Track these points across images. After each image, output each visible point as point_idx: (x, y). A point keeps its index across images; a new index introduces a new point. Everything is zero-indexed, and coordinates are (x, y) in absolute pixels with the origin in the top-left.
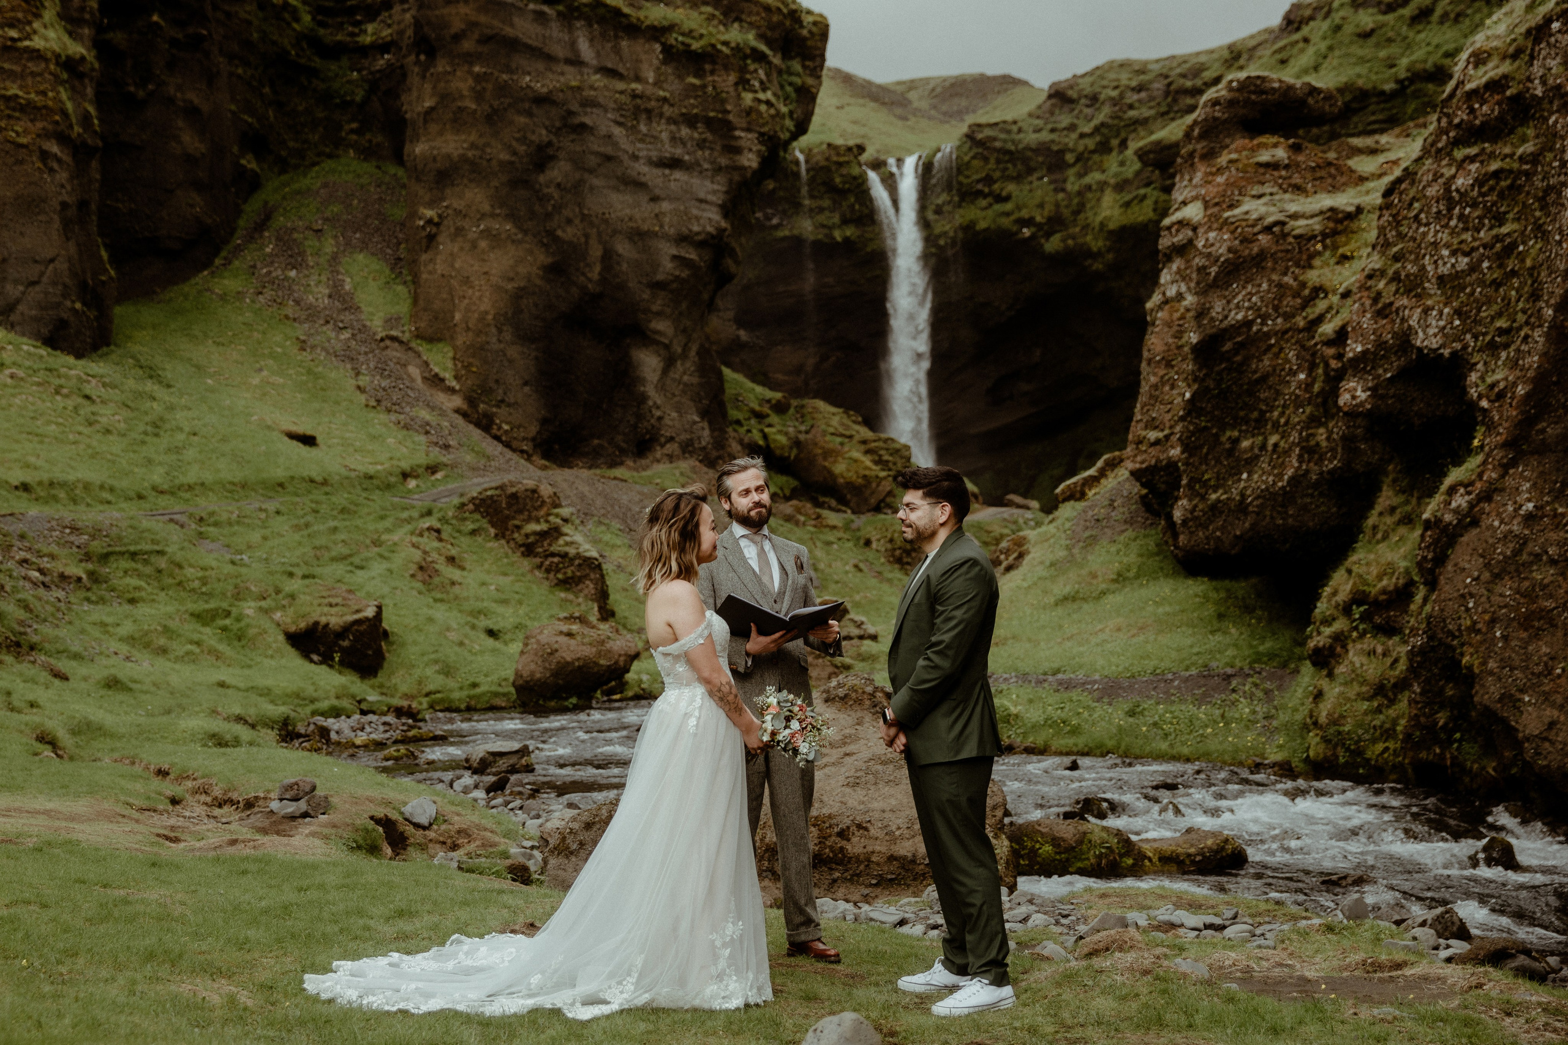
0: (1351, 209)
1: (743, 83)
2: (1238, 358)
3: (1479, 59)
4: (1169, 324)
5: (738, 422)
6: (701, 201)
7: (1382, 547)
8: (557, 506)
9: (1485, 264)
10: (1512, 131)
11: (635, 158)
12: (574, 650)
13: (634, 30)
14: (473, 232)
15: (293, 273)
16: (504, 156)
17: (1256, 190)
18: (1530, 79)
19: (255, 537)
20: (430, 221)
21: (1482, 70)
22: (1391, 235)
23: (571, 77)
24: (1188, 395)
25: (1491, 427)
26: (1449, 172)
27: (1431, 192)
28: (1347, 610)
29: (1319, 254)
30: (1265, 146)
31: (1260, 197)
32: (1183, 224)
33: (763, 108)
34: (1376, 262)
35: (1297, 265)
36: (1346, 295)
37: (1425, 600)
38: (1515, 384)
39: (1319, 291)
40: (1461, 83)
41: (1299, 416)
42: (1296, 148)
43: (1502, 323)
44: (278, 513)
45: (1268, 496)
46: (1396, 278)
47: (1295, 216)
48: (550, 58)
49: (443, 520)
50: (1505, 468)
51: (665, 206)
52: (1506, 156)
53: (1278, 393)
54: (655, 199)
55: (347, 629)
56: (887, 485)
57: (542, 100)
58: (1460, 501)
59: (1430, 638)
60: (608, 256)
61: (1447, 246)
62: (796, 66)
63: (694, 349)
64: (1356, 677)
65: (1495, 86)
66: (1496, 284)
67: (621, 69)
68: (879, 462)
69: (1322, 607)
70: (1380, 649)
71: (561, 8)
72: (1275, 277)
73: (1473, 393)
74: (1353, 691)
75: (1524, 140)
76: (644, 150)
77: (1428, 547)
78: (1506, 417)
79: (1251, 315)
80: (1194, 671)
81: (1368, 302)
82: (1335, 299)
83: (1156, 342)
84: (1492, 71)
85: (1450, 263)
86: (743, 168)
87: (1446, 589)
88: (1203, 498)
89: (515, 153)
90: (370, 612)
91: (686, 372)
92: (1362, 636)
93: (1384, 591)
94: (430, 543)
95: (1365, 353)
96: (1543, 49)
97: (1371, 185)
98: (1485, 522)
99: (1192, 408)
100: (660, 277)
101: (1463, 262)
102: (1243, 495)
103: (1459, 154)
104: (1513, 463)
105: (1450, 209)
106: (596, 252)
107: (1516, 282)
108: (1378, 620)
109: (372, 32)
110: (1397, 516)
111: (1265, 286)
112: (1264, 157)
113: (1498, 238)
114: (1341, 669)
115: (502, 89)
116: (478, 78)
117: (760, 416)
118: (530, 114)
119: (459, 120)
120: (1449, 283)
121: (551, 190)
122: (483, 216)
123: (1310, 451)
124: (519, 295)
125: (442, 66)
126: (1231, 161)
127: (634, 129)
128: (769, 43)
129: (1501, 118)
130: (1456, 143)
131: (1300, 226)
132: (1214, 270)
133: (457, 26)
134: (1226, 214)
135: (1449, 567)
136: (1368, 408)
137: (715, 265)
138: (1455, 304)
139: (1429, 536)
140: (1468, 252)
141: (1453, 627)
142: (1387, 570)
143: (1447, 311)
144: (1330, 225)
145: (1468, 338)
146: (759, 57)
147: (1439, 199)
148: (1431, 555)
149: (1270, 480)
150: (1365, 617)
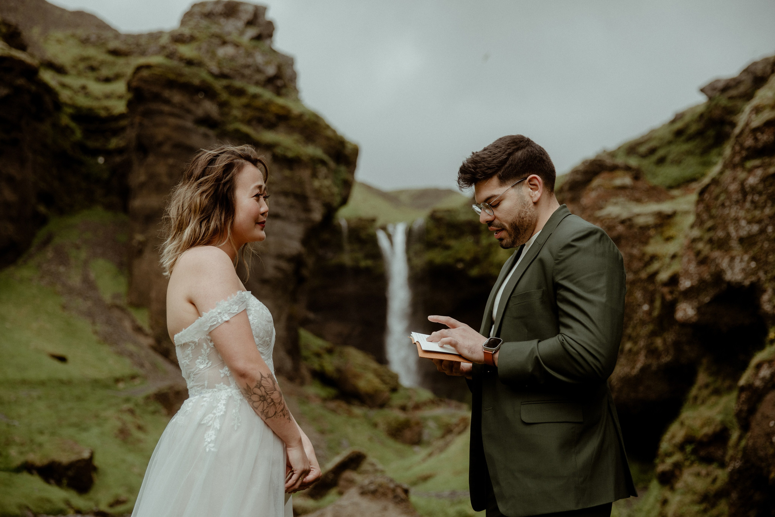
0: (670, 212)
1: (314, 175)
3: (757, 110)
5: (306, 359)
6: (290, 237)
7: (702, 408)
9: (770, 229)
15: (62, 269)
17: (614, 200)
19: (23, 411)
20: (140, 243)
21: (760, 116)
22: (705, 216)
26: (742, 175)
27: (733, 187)
28: (681, 447)
29: (652, 237)
30: (618, 177)
31: (616, 204)
33: (325, 190)
34: (696, 233)
35: (640, 243)
36: (674, 257)
37: (740, 438)
39: (654, 258)
40: (747, 124)
41: (645, 331)
42: (636, 179)
44: (39, 398)
45: (626, 380)
46: (710, 241)
47: (638, 215)
49: (137, 405)
51: (272, 239)
53: (630, 319)
55: (72, 465)
56: (387, 394)
58: (765, 372)
61: (745, 218)
62: (343, 168)
63: (284, 317)
64: (689, 490)
65: (770, 124)
68: (384, 382)
69: (665, 445)
70: (704, 472)
71: (217, 131)
72: (627, 250)
73: (766, 307)
74: (688, 498)
77: (744, 402)
81: (692, 257)
82: (667, 260)
84: (767, 116)
85: (747, 229)
86: (313, 220)
87: (756, 430)
90: (86, 455)
92: (692, 463)
93: (706, 435)
94: (127, 418)
95: (692, 287)
97: (679, 200)
100: (266, 276)
101: (755, 228)
103: (749, 164)
105: (745, 196)
108: (702, 453)
109: (114, 143)
110: (710, 390)
112: (618, 182)
114: (679, 485)
116: (170, 166)
117: (318, 355)
120: (747, 241)
123: (652, 352)
125: (151, 159)
126: (599, 186)
128: (329, 156)
130: (747, 158)
131: (641, 221)
133: (160, 138)
134: (598, 214)
135: (758, 416)
136: (695, 319)
137: (297, 272)
138: (751, 253)
139: (744, 396)
140: (759, 222)
141: (761, 453)
142: (707, 422)
143: (746, 258)
144: (658, 221)
145: (761, 274)
146: (323, 163)
147: (737, 192)
148: (745, 408)
149: (627, 370)
150: (694, 452)
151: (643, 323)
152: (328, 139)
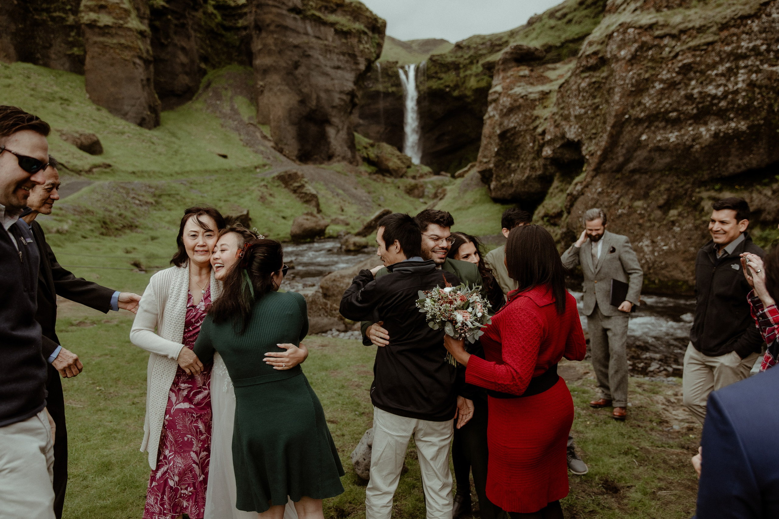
0: (548, 91)
1: (360, 42)
2: (512, 139)
3: (590, 44)
4: (490, 125)
5: (359, 150)
6: (347, 80)
7: (554, 199)
8: (303, 177)
9: (589, 112)
10: (599, 68)
11: (326, 66)
12: (309, 223)
13: (324, 23)
14: (276, 89)
16: (285, 65)
17: (519, 84)
18: (606, 52)
20: (261, 86)
21: (591, 47)
22: (561, 101)
23: (305, 39)
24: (496, 150)
25: (589, 164)
26: (579, 81)
27: (574, 87)
28: (542, 218)
29: (536, 105)
30: (521, 70)
31: (520, 86)
32: (495, 92)
33: (366, 50)
34: (555, 110)
35: (531, 109)
36: (546, 119)
37: (567, 217)
38: (596, 151)
39: (537, 117)
40: (584, 52)
41: (530, 157)
42: (532, 71)
43: (594, 131)
45: (519, 182)
46: (561, 115)
47: (531, 93)
48: (298, 33)
49: (268, 182)
50: (593, 177)
51: (336, 82)
52: (597, 77)
53: (523, 150)
54: (332, 79)
55: (238, 218)
56: (405, 169)
57: (296, 47)
58: (579, 187)
59: (568, 229)
60: (318, 98)
61: (578, 105)
62: (376, 36)
63: (345, 127)
65: (595, 53)
66: (593, 118)
67: (321, 36)
68: (402, 162)
69: (535, 217)
71: (301, 16)
72: (524, 113)
73: (584, 153)
75: (603, 72)
76: (329, 63)
77: (568, 201)
78: (594, 161)
79: (516, 125)
80: (496, 235)
81: (552, 123)
82: (542, 121)
83: (486, 130)
84: (594, 48)
85: (579, 111)
86: (359, 70)
87: (573, 214)
88: (500, 181)
89: (288, 64)
90: (245, 213)
91: (343, 134)
93: (554, 213)
94: (264, 190)
95: (551, 139)
96: (611, 42)
97: (554, 83)
98: (586, 194)
99: (497, 154)
100: (335, 104)
101: (583, 111)
102: (512, 182)
103: (583, 75)
104: (595, 176)
105: (579, 93)
106: (314, 96)
107: (599, 118)
108: (552, 221)
110: (559, 189)
111: (520, 116)
112: (522, 73)
113: (594, 104)
115: (283, 43)
116: (276, 39)
117: (366, 148)
118: (292, 51)
119: (270, 53)
120: (578, 117)
121: (300, 76)
122: (278, 84)
123: (533, 168)
124: (290, 110)
125: (264, 35)
126: (512, 75)
127: (325, 57)
128: (368, 28)
129: (596, 64)
130: (582, 72)
131: (532, 96)
132: (505, 110)
133: (268, 21)
134: (510, 92)
135: (574, 208)
136: (551, 156)
137: (352, 101)
138: (579, 124)
139: (569, 198)
140: (584, 108)
141: (574, 226)
142: (555, 206)
143: (577, 126)
144: (541, 96)
145: (583, 135)
146: (365, 33)
147: (576, 90)
148: (569, 204)
149: (520, 177)
150: (548, 221)
151: (529, 153)
152: (367, 17)
